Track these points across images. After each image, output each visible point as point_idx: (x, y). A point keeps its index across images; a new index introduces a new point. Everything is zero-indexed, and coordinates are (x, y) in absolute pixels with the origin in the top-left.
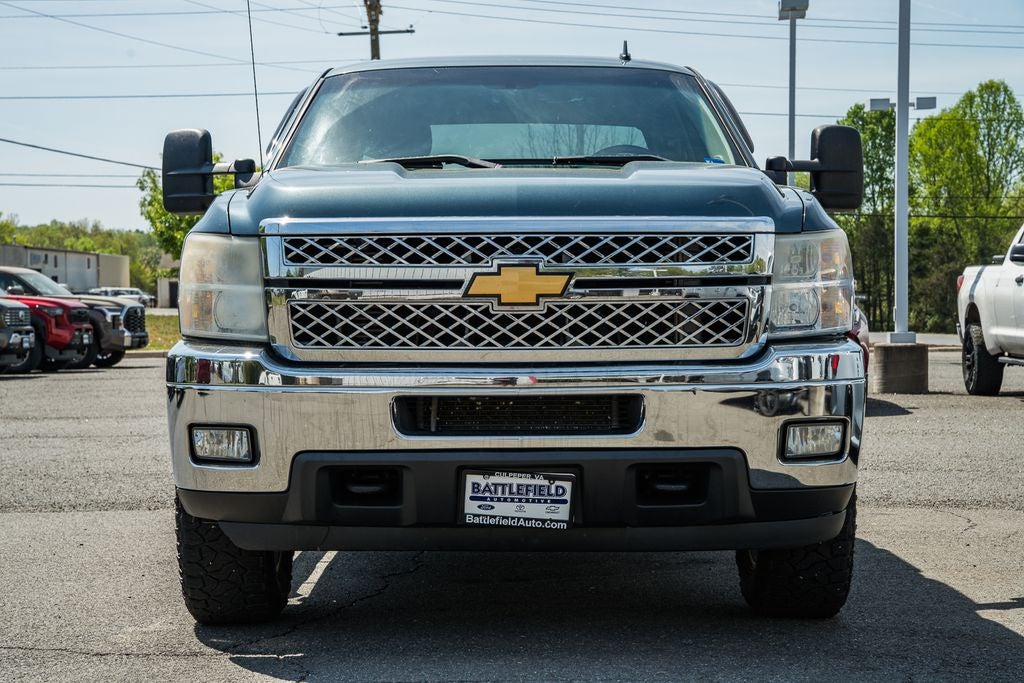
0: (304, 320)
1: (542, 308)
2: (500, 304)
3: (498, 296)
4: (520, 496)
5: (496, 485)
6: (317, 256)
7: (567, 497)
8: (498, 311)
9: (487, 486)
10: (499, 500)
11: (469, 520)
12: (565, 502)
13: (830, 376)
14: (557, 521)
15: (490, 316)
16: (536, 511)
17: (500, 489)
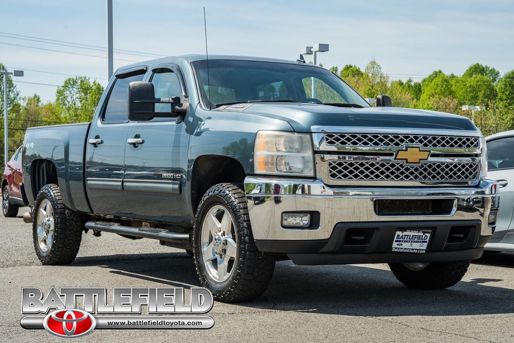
0: (334, 168)
1: (420, 165)
2: (407, 162)
3: (407, 160)
4: (412, 240)
5: (405, 235)
6: (339, 142)
7: (427, 240)
8: (406, 165)
9: (402, 236)
10: (405, 242)
11: (393, 250)
12: (426, 242)
13: (494, 193)
14: (422, 250)
15: (403, 167)
16: (416, 246)
17: (406, 237)
